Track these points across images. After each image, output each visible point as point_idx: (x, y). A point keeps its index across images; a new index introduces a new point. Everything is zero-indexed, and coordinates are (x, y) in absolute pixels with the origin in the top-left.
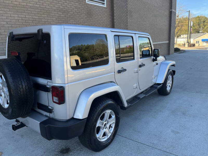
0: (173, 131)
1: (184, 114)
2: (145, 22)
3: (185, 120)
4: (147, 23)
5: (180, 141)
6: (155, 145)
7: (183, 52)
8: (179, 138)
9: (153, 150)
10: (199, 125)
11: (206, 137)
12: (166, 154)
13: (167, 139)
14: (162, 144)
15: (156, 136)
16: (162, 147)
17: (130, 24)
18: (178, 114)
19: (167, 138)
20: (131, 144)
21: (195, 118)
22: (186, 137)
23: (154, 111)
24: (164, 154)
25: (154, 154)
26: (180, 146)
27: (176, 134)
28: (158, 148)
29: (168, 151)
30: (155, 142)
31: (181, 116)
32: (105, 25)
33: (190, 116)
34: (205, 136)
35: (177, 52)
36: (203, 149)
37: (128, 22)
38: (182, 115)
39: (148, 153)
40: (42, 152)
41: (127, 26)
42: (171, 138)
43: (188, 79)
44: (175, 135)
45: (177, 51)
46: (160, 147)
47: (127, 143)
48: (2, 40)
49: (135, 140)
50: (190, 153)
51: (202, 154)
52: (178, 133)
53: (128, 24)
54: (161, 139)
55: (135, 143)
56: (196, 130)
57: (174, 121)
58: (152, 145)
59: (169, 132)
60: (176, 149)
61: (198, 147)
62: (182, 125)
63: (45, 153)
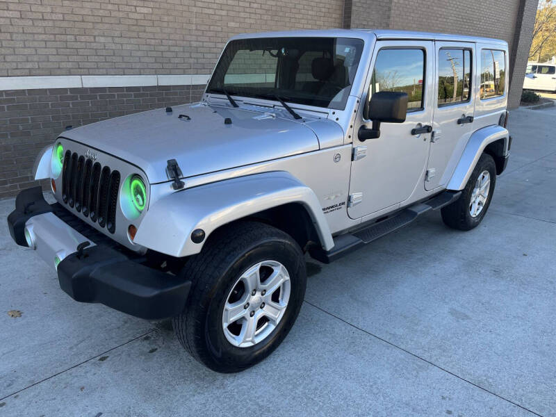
0: (453, 312)
1: (497, 272)
2: (443, 10)
3: (494, 289)
4: (451, 12)
5: (466, 338)
6: (397, 339)
7: (547, 107)
8: (464, 331)
9: (388, 349)
10: (531, 305)
11: (539, 337)
12: (419, 363)
13: (432, 328)
14: (415, 339)
15: (405, 317)
16: (414, 346)
17: (398, 12)
18: (482, 271)
19: (433, 326)
20: (336, 330)
21: (523, 288)
22: (485, 330)
23: (420, 257)
24: (414, 363)
25: (388, 360)
26: (461, 349)
27: (460, 320)
28: (402, 347)
29: (426, 356)
30: (400, 332)
31: (488, 279)
32: (323, 10)
33: (511, 280)
34: (538, 335)
35: (528, 105)
36: (522, 365)
37: (393, 4)
38: (491, 276)
39: (375, 354)
40: (119, 320)
41: (389, 17)
42: (442, 328)
43: (538, 184)
44: (458, 321)
45: (530, 101)
46: (409, 346)
47: (328, 326)
48: (45, 34)
49: (349, 321)
50: (484, 371)
51: (515, 377)
52: (466, 317)
53: (392, 11)
54: (415, 328)
55: (349, 327)
56: (518, 317)
57: (464, 287)
58: (388, 337)
59: (444, 313)
60: (450, 355)
61: (508, 358)
62: (484, 301)
63: (126, 322)
